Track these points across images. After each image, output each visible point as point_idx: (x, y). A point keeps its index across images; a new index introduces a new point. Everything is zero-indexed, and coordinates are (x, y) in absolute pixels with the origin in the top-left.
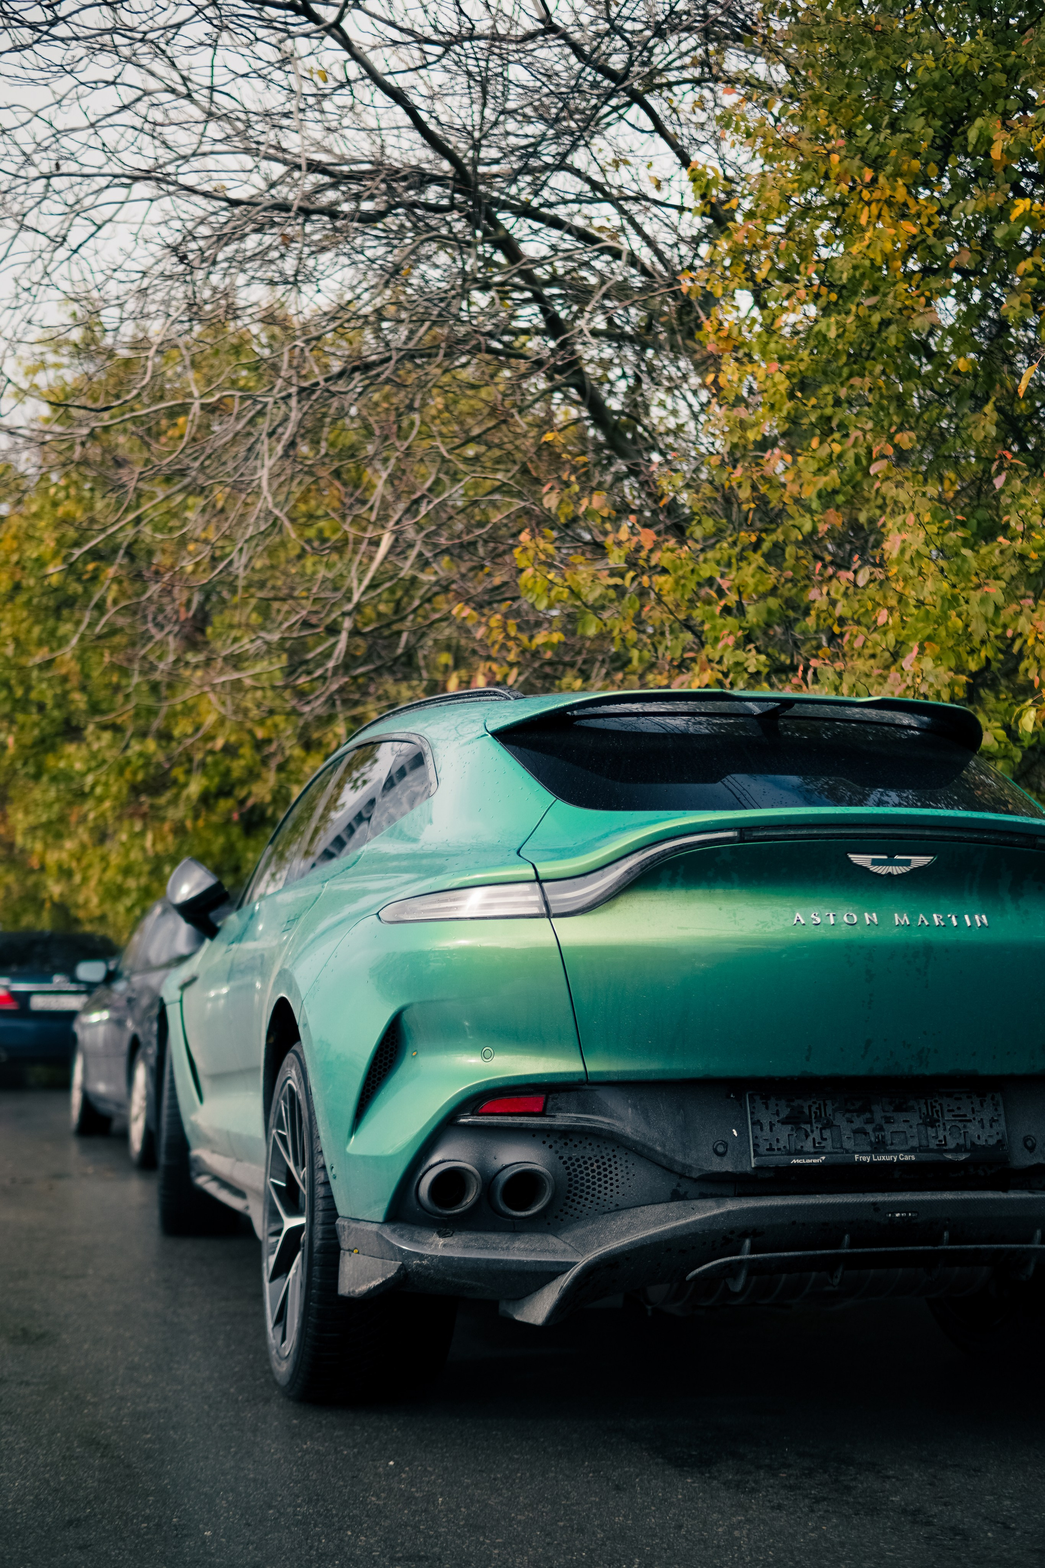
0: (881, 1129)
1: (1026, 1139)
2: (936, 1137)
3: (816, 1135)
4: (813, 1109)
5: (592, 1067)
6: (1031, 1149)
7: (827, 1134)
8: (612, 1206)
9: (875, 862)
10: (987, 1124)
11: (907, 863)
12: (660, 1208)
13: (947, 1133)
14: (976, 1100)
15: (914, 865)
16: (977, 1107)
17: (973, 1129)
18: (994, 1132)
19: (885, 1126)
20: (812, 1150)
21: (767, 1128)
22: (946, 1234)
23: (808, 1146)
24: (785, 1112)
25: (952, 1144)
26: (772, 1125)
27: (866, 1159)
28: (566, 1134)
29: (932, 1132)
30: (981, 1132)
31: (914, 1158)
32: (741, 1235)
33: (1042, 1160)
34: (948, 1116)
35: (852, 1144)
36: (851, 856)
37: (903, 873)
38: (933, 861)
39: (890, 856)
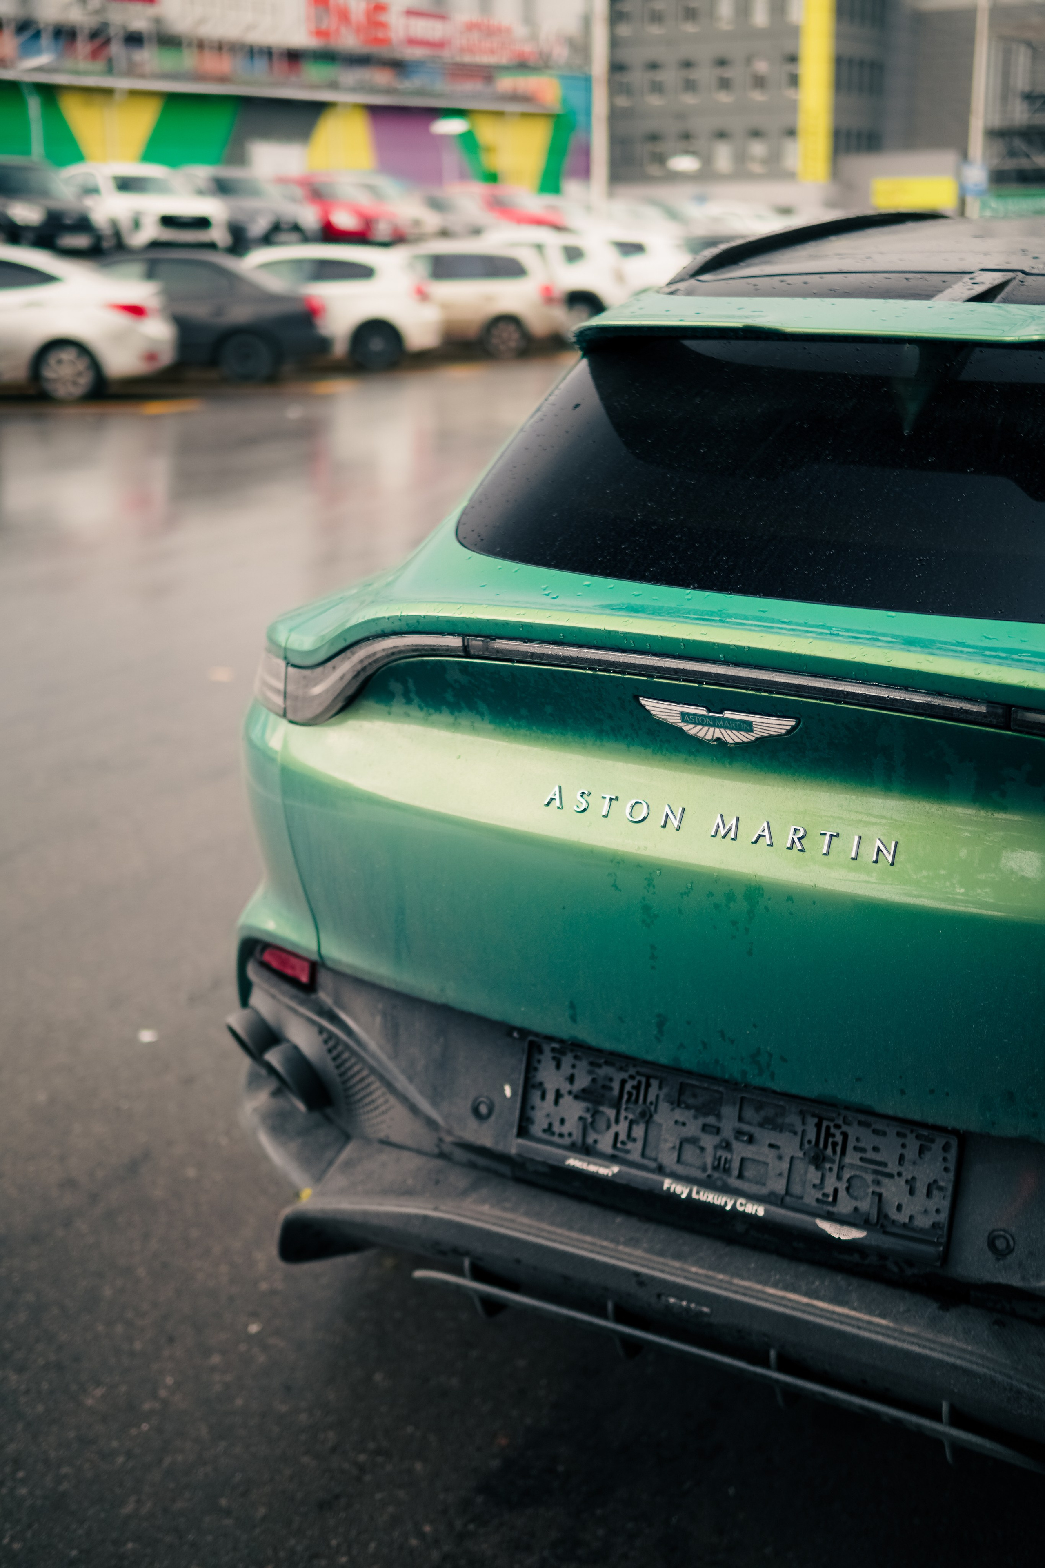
0: (728, 1146)
1: (1000, 1233)
2: (819, 1186)
3: (622, 1128)
4: (628, 1087)
5: (327, 949)
6: (1000, 1254)
7: (639, 1131)
9: (685, 717)
10: (921, 1189)
11: (747, 727)
13: (842, 1186)
14: (913, 1143)
15: (758, 732)
16: (911, 1153)
17: (892, 1192)
18: (932, 1205)
19: (736, 1145)
20: (609, 1150)
21: (550, 1096)
22: (774, 1353)
23: (605, 1144)
24: (583, 1081)
25: (845, 1206)
26: (558, 1095)
27: (682, 1190)
29: (813, 1175)
30: (905, 1199)
31: (761, 1212)
32: (458, 1252)
33: (1016, 1282)
34: (852, 1158)
35: (668, 1159)
36: (644, 701)
37: (743, 743)
38: (793, 728)
39: (709, 711)
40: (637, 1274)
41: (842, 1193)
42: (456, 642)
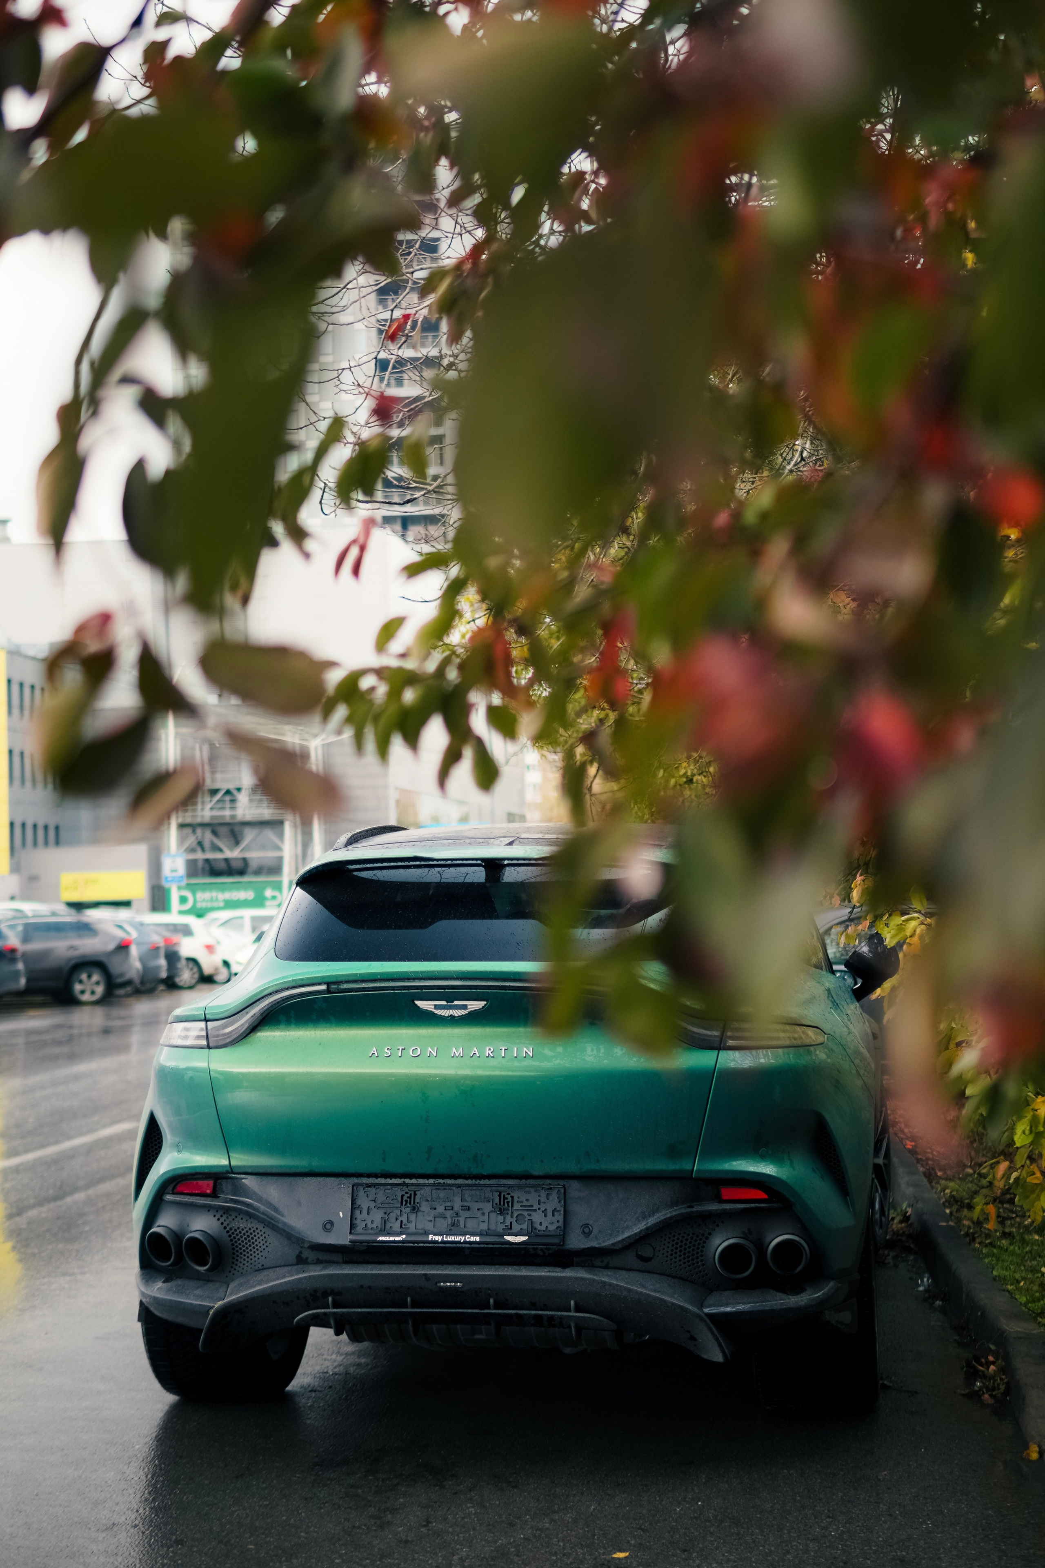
0: (457, 1215)
1: (586, 1226)
2: (503, 1222)
3: (404, 1218)
4: (405, 1198)
5: (234, 1162)
6: (587, 1235)
7: (413, 1217)
8: (260, 1266)
9: (436, 1007)
10: (549, 1213)
11: (465, 1007)
12: (286, 1269)
13: (513, 1220)
14: (543, 1194)
15: (470, 1009)
16: (543, 1199)
17: (537, 1217)
18: (555, 1219)
19: (461, 1213)
20: (398, 1230)
21: (365, 1212)
22: (492, 1301)
23: (396, 1226)
24: (381, 1200)
25: (516, 1228)
26: (369, 1209)
27: (438, 1238)
28: (227, 1211)
29: (501, 1218)
30: (543, 1219)
31: (478, 1239)
32: (326, 1294)
33: (594, 1244)
34: (517, 1206)
35: (430, 1226)
36: (417, 1002)
37: (463, 1015)
38: (485, 1005)
39: (448, 1002)
40: (425, 1275)
41: (514, 1224)
42: (324, 987)
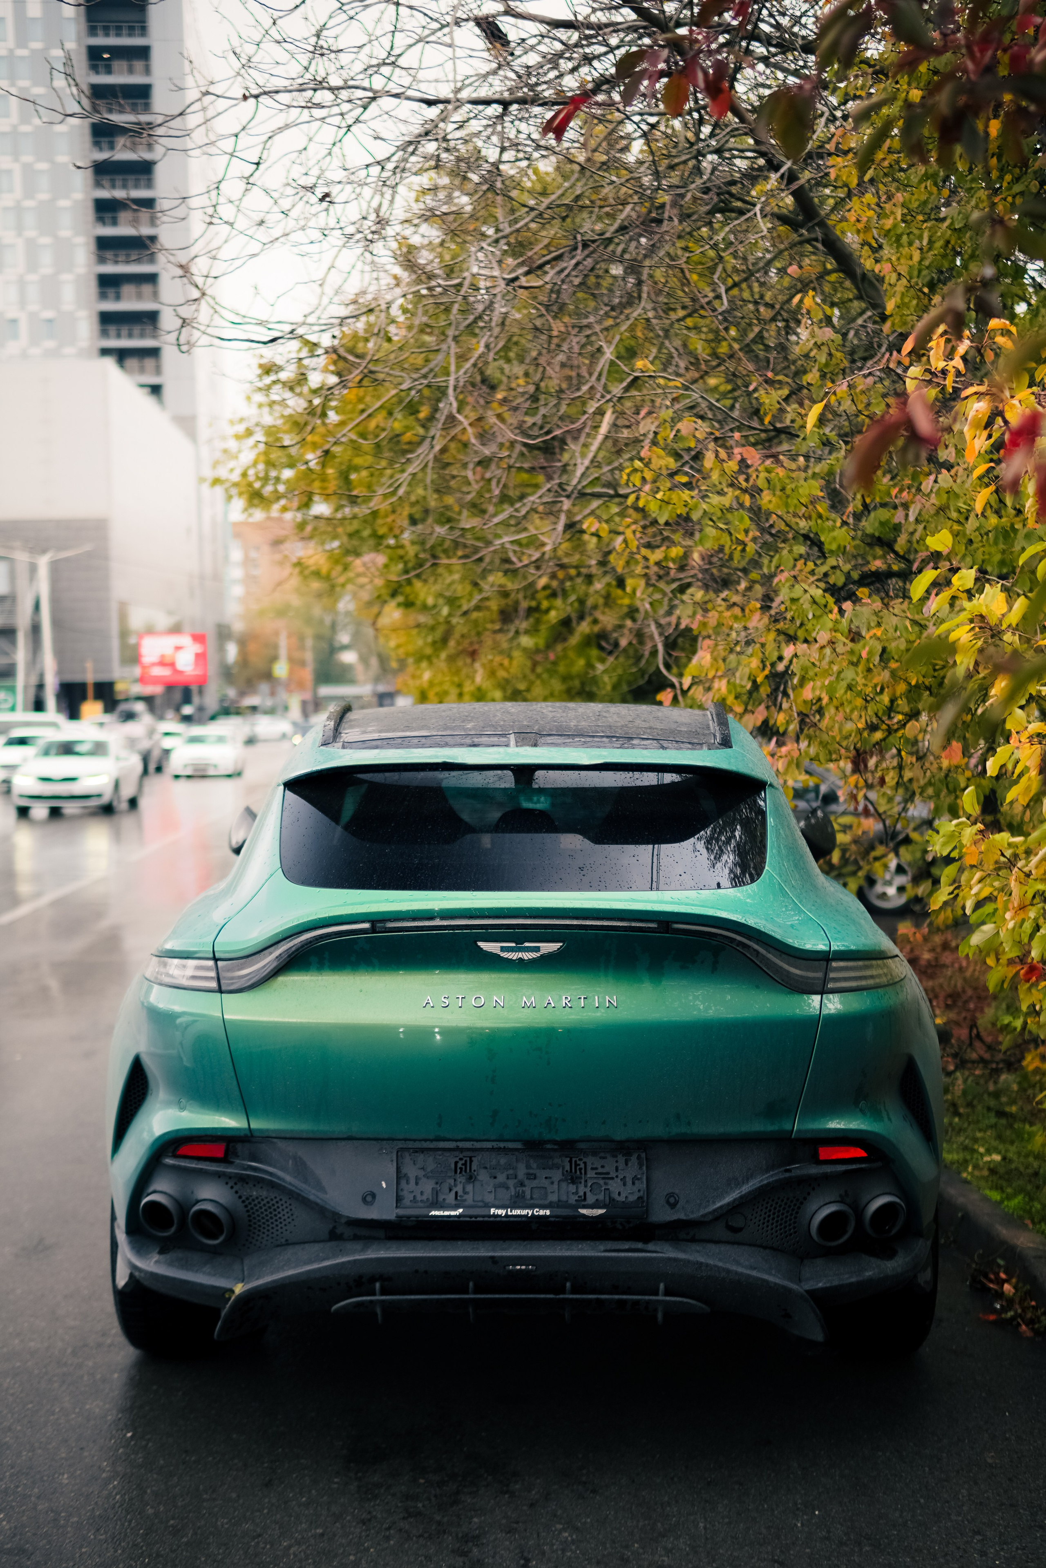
0: (522, 1184)
1: (671, 1195)
2: (577, 1193)
3: (459, 1188)
4: (460, 1164)
5: (255, 1125)
6: (673, 1206)
7: (469, 1188)
8: (283, 1241)
9: (503, 949)
10: (629, 1181)
11: (537, 949)
12: (316, 1247)
13: (588, 1190)
14: (621, 1159)
15: (543, 951)
16: (621, 1165)
17: (615, 1186)
18: (635, 1189)
19: (527, 1182)
20: (454, 1202)
21: (412, 1181)
22: (568, 1285)
23: (451, 1198)
24: (431, 1168)
25: (591, 1199)
26: (417, 1179)
27: (501, 1212)
28: (243, 1180)
29: (572, 1188)
30: (622, 1189)
31: (548, 1212)
32: (373, 1279)
33: (682, 1216)
34: (591, 1174)
35: (490, 1198)
36: (480, 944)
37: (534, 958)
38: (562, 947)
39: (517, 944)
40: (492, 1258)
41: (588, 1194)
42: (366, 925)
